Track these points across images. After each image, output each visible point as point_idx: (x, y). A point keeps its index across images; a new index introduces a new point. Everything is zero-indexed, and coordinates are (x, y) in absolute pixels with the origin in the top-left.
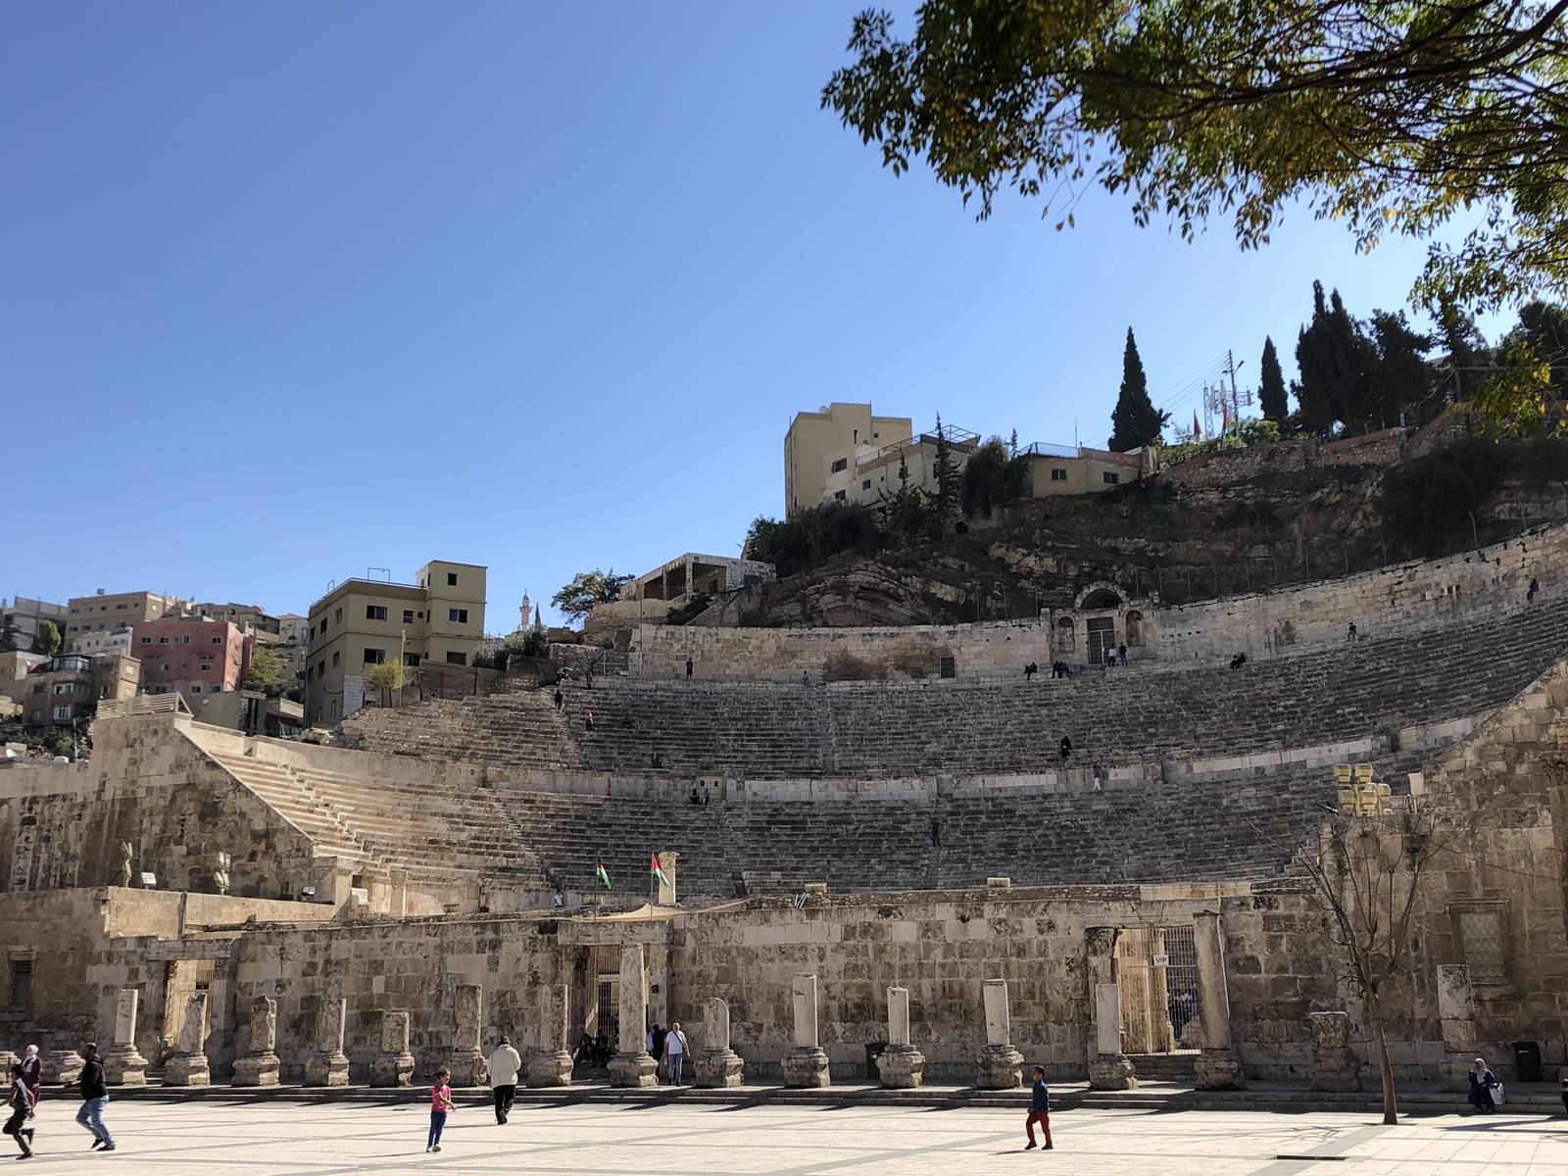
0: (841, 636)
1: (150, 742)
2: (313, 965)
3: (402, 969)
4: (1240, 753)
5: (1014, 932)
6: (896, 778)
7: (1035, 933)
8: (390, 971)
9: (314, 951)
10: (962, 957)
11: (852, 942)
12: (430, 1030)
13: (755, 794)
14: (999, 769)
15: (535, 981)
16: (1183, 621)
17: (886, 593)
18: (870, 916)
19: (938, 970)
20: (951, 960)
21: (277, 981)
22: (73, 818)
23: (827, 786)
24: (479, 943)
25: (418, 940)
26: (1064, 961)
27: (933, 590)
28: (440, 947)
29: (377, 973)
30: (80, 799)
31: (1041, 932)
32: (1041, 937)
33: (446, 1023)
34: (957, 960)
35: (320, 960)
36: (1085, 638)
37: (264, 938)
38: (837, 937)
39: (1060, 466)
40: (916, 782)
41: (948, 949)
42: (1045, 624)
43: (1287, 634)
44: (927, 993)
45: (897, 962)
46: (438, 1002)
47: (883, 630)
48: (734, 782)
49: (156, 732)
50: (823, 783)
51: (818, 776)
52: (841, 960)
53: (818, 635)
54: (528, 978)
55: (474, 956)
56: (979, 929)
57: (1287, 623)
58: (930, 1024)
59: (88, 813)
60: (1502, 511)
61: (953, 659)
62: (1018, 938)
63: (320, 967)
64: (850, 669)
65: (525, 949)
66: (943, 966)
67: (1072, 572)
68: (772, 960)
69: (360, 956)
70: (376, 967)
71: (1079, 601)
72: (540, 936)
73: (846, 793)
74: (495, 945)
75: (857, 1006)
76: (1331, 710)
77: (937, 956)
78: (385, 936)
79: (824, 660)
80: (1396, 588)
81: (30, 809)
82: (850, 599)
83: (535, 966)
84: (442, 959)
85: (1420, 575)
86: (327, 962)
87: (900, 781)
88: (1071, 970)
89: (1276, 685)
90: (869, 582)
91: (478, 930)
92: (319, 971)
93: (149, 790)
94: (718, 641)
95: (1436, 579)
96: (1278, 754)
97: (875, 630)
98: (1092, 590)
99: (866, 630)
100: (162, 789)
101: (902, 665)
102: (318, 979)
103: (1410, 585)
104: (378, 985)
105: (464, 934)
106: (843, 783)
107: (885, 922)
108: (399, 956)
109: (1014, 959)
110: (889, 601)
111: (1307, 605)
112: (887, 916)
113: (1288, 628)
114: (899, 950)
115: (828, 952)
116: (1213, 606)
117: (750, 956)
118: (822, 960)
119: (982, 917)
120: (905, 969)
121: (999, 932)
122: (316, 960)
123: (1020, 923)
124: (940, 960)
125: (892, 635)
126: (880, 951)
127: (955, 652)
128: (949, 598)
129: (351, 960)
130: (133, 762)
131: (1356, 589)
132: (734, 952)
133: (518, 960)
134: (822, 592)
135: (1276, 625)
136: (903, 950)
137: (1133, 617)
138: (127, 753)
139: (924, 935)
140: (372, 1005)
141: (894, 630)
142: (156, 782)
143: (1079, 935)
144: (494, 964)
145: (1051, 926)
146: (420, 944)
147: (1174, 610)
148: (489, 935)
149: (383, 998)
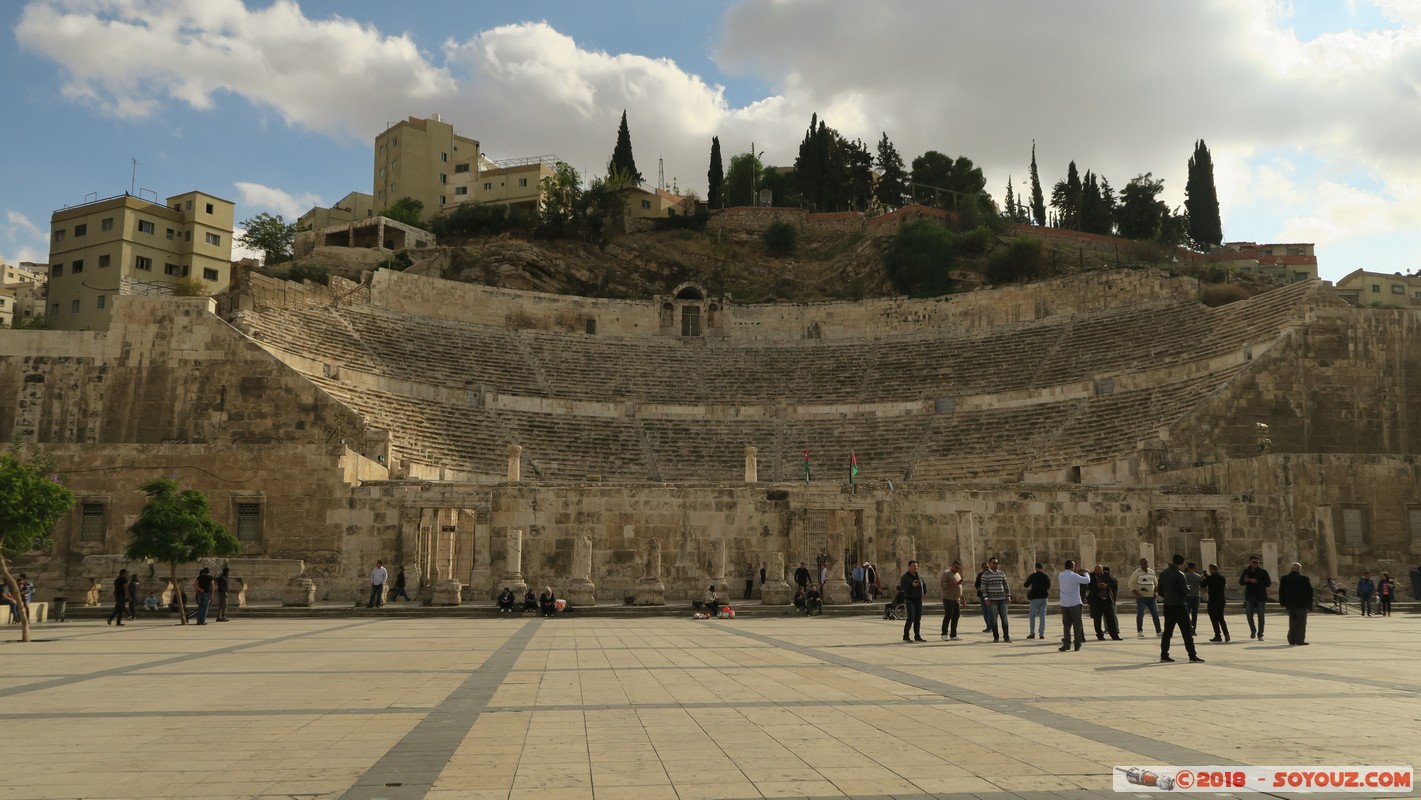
0: (519, 296)
1: (181, 320)
2: (567, 516)
3: (650, 520)
4: (831, 403)
5: (1106, 510)
6: (598, 401)
7: (1119, 512)
8: (639, 523)
9: (566, 504)
10: (1074, 524)
11: (1001, 514)
12: (677, 565)
13: (505, 405)
14: (664, 401)
15: (766, 532)
16: (749, 315)
17: (541, 269)
18: (1014, 498)
19: (1059, 532)
20: (1066, 527)
21: (534, 526)
22: (90, 380)
23: (552, 404)
24: (717, 505)
25: (662, 500)
26: (1136, 529)
27: (573, 271)
28: (684, 506)
29: (627, 523)
30: (98, 363)
31: (1123, 511)
32: (1123, 514)
33: (692, 561)
34: (1071, 526)
35: (572, 511)
36: (681, 318)
37: (516, 493)
38: (992, 509)
39: (648, 199)
40: (612, 406)
41: (1066, 520)
42: (658, 306)
43: (815, 331)
44: (1052, 546)
45: (1032, 526)
46: (683, 547)
47: (547, 295)
48: (491, 395)
49: (187, 313)
50: (550, 401)
51: (545, 396)
52: (995, 524)
53: (504, 294)
54: (760, 530)
55: (713, 513)
56: (1085, 508)
57: (816, 324)
58: (1053, 565)
59: (109, 378)
60: (955, 274)
61: (595, 321)
62: (1108, 514)
63: (573, 517)
64: (523, 322)
65: (756, 509)
66: (1062, 530)
67: (666, 271)
68: (947, 523)
69: (611, 510)
70: (626, 518)
71: (675, 292)
72: (769, 501)
73: (564, 409)
74: (732, 506)
75: (1006, 554)
76: (878, 382)
77: (1058, 523)
78: (633, 496)
79: (507, 312)
80: (889, 311)
81: (36, 368)
82: (521, 271)
83: (765, 521)
84: (686, 516)
85: (905, 306)
86: (580, 513)
87: (600, 404)
88: (1140, 534)
89: (830, 364)
90: (533, 260)
91: (716, 494)
92: (572, 520)
93: (184, 362)
94: (434, 288)
95: (916, 309)
96: (856, 406)
97: (542, 295)
98: (685, 286)
99: (537, 294)
100: (197, 362)
101: (559, 323)
102: (571, 525)
103: (898, 310)
104: (629, 532)
105: (704, 497)
106: (562, 402)
107: (1024, 502)
108: (647, 511)
109: (1106, 527)
110: (543, 275)
111: (830, 315)
112: (1026, 498)
113: (817, 327)
114: (1033, 520)
115: (986, 520)
116: (770, 308)
117: (930, 520)
118: (981, 523)
119: (1086, 501)
120: (1037, 532)
121: (1097, 510)
122: (569, 511)
123: (1110, 505)
124: (1060, 526)
125: (554, 300)
126: (1022, 519)
127: (596, 318)
128: (584, 279)
129: (603, 512)
130: (161, 336)
131: (863, 309)
132: (919, 518)
133: (751, 517)
134: (501, 262)
135: (809, 325)
136: (1036, 519)
137: (713, 308)
138: (153, 328)
139: (1050, 511)
140: (624, 548)
141: (556, 296)
142: (193, 356)
143: (1144, 513)
144: (730, 519)
145: (1129, 508)
146: (666, 503)
147: (744, 308)
148: (726, 499)
149: (634, 542)
